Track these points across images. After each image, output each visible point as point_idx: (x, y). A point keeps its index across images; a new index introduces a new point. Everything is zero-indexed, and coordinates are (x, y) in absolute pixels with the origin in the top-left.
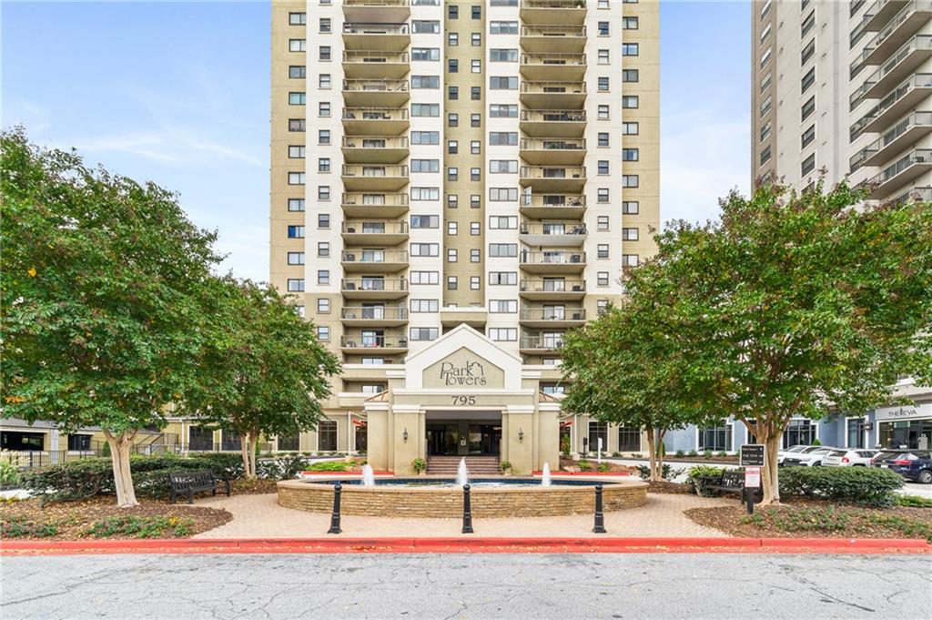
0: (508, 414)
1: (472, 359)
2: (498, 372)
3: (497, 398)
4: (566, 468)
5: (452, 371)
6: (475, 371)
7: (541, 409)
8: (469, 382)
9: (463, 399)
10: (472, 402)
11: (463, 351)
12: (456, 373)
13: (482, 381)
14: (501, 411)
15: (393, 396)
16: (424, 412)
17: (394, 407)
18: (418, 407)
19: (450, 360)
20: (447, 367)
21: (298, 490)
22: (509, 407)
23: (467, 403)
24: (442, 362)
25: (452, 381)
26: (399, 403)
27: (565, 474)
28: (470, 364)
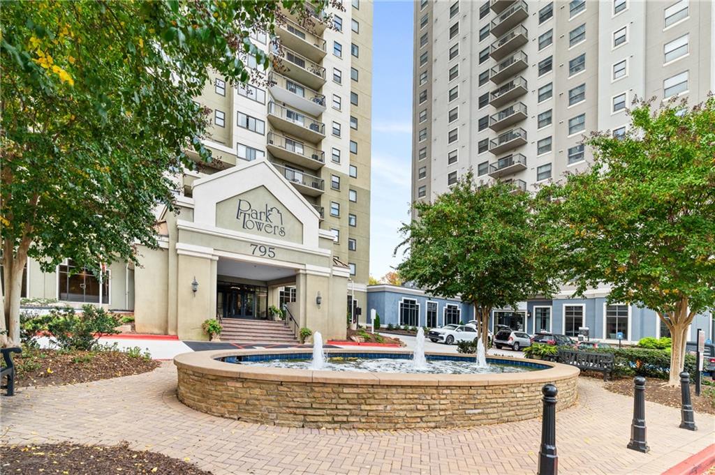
0: (306, 274)
1: (272, 204)
2: (298, 226)
3: (297, 253)
4: (353, 338)
5: (250, 212)
6: (274, 217)
7: (335, 273)
8: (269, 229)
9: (263, 249)
10: (272, 255)
11: (262, 191)
12: (254, 216)
13: (282, 231)
14: (299, 269)
15: (178, 229)
16: (217, 258)
17: (179, 245)
18: (211, 251)
19: (249, 197)
20: (244, 207)
21: (281, 384)
22: (308, 267)
23: (266, 256)
24: (239, 197)
25: (250, 224)
26: (186, 242)
27: (354, 345)
28: (269, 209)
